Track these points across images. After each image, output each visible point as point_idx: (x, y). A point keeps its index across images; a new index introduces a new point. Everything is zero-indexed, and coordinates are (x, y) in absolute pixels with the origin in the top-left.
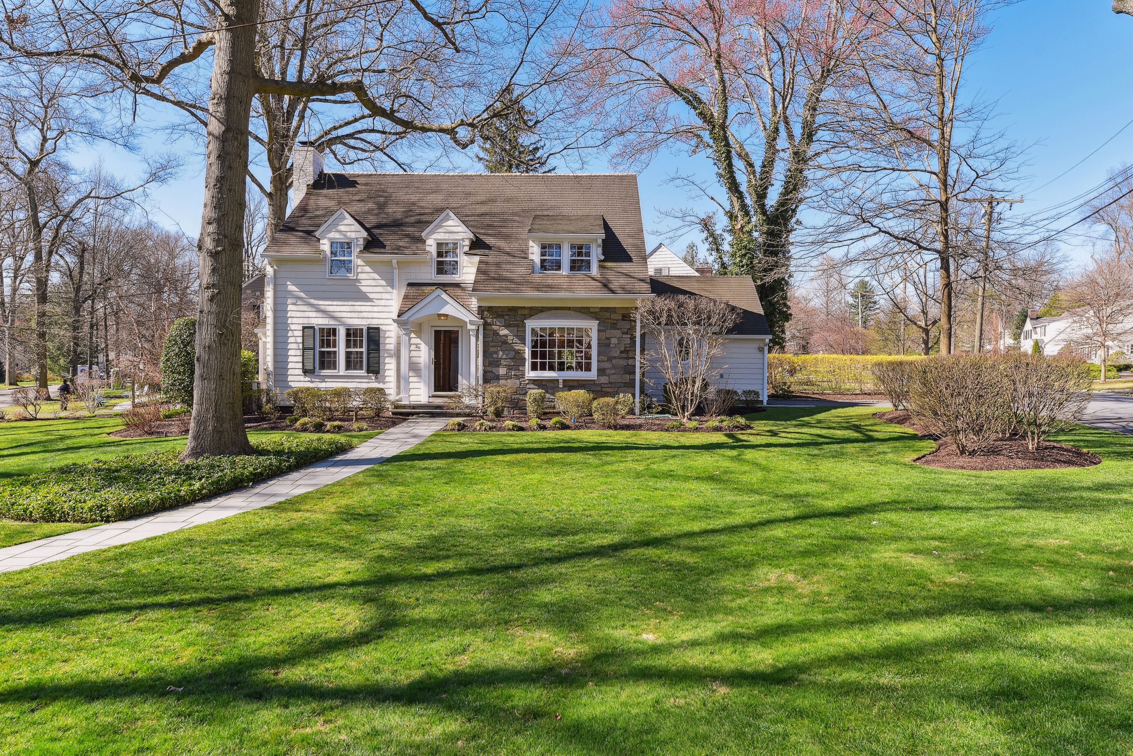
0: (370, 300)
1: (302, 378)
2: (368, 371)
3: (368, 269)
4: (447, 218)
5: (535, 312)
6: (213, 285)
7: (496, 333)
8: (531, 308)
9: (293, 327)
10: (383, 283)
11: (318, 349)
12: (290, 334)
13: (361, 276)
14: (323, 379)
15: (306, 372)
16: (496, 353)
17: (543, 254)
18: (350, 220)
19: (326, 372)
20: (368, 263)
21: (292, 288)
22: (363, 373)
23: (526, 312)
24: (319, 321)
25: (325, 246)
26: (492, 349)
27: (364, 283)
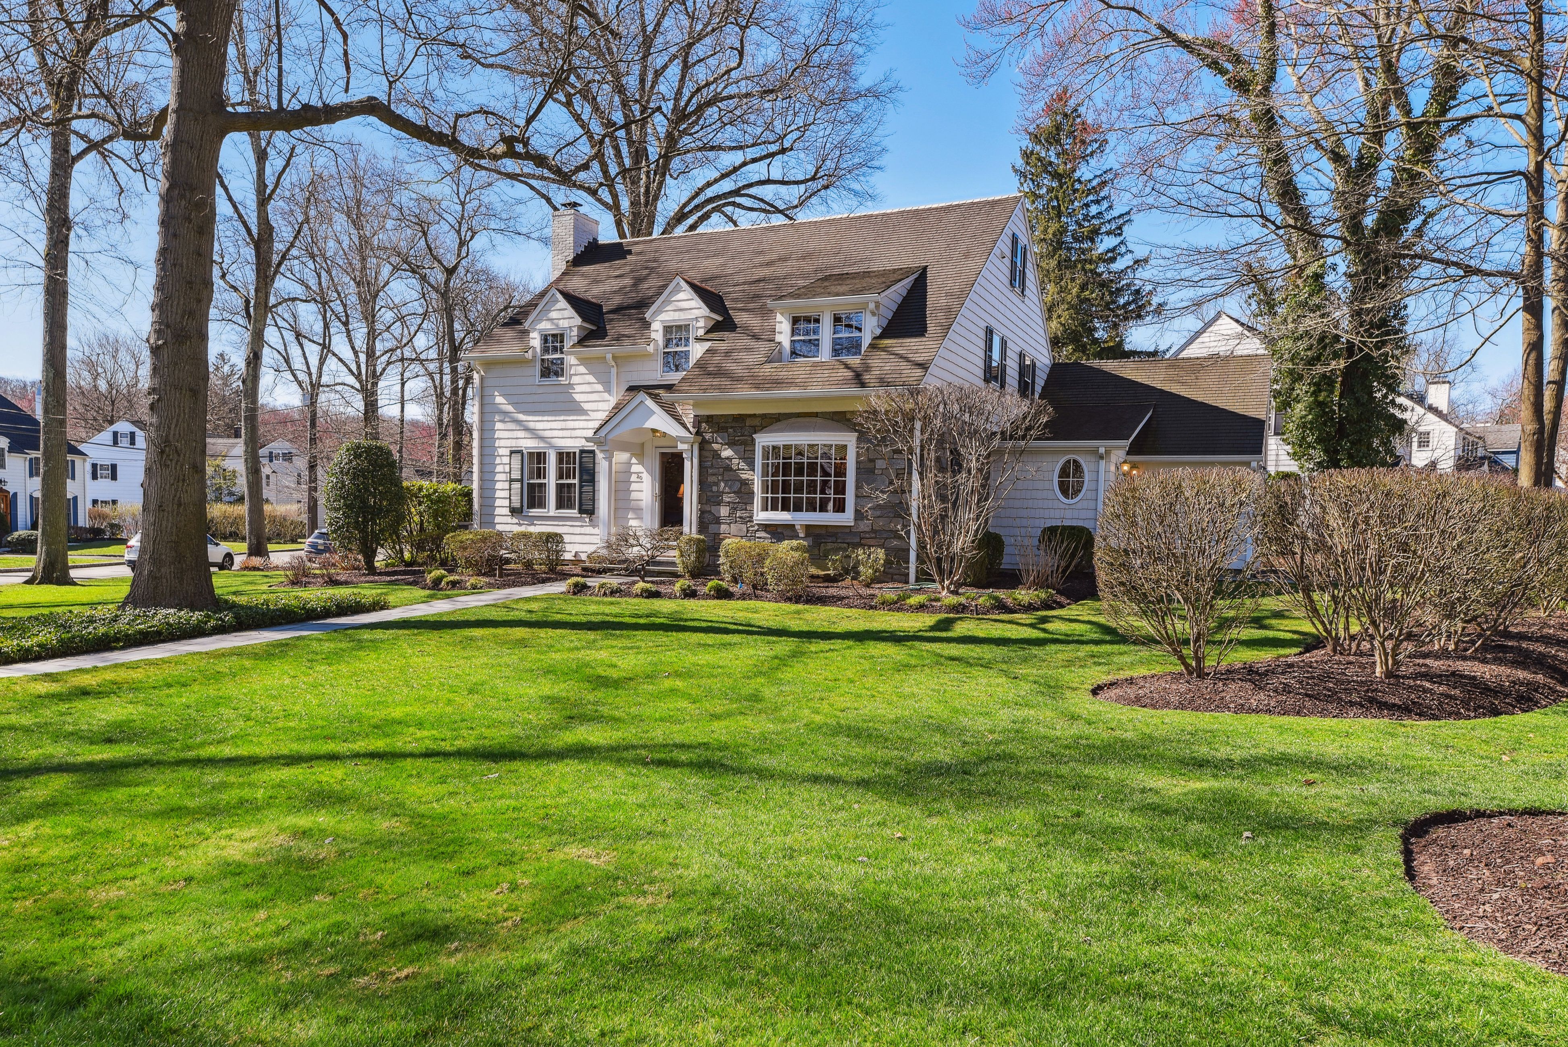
0: (584, 412)
1: (509, 519)
2: (581, 511)
3: (582, 369)
4: (678, 290)
5: (769, 421)
6: (154, 390)
7: (716, 455)
8: (764, 416)
9: (501, 451)
10: (600, 387)
11: (526, 481)
12: (498, 461)
13: (575, 380)
14: (532, 520)
15: (514, 511)
16: (717, 484)
17: (793, 333)
18: (563, 303)
19: (535, 512)
20: (583, 361)
21: (499, 400)
22: (575, 512)
23: (757, 422)
24: (529, 444)
25: (535, 341)
26: (711, 479)
27: (578, 388)
